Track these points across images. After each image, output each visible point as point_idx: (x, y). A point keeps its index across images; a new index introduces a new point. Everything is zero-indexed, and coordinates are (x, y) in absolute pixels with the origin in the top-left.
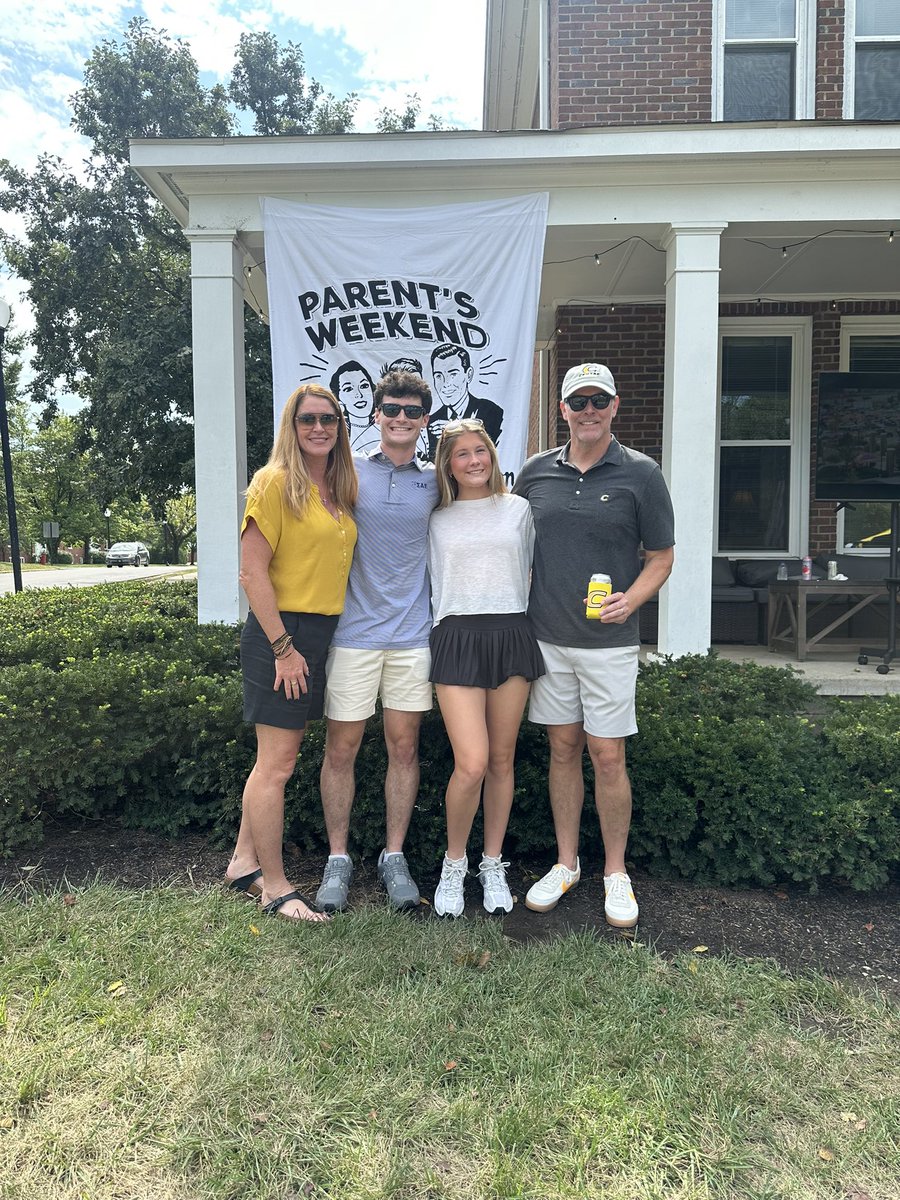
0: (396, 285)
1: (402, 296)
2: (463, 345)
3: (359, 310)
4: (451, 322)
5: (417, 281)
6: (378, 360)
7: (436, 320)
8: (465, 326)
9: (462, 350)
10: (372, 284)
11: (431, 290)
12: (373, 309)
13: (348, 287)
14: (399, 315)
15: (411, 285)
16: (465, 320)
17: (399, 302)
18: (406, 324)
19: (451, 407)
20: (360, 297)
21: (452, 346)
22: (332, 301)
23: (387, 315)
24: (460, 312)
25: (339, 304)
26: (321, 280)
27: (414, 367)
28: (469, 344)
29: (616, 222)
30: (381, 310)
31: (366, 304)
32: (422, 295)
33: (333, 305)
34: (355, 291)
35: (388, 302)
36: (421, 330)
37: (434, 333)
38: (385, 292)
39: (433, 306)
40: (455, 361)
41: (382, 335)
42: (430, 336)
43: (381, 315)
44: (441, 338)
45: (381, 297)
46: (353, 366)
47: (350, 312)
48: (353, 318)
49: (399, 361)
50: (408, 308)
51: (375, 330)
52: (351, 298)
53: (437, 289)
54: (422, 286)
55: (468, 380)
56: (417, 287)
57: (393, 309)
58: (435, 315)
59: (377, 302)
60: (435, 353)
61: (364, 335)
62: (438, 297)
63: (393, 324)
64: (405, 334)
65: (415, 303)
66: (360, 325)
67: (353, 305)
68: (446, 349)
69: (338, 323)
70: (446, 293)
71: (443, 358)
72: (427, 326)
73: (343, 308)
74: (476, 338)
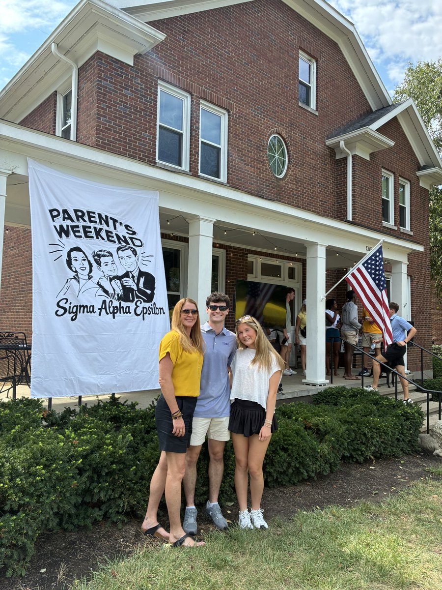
0: (100, 215)
1: (102, 221)
2: (132, 245)
3: (81, 223)
4: (124, 237)
5: (109, 216)
6: (90, 249)
7: (117, 235)
8: (131, 239)
9: (132, 248)
10: (89, 213)
11: (115, 221)
12: (88, 224)
13: (76, 211)
14: (101, 229)
15: (106, 217)
16: (131, 236)
17: (101, 223)
18: (103, 234)
19: (131, 272)
20: (82, 217)
21: (126, 246)
22: (66, 216)
23: (95, 228)
24: (127, 233)
25: (70, 218)
26: (61, 205)
27: (109, 254)
28: (134, 245)
29: (181, 210)
30: (92, 225)
31: (85, 221)
32: (111, 222)
33: (67, 219)
34: (80, 214)
35: (96, 222)
36: (110, 238)
37: (116, 240)
38: (94, 217)
39: (115, 228)
40: (129, 252)
41: (92, 237)
42: (115, 242)
43: (92, 228)
44: (120, 243)
45: (93, 219)
46: (78, 249)
47: (76, 223)
48: (78, 227)
49: (101, 251)
50: (104, 227)
51: (89, 234)
52: (78, 217)
53: (117, 221)
54: (111, 218)
55: (137, 260)
56: (109, 218)
57: (98, 226)
58: (117, 233)
59: (91, 221)
60: (118, 249)
61: (83, 236)
62: (117, 225)
63: (98, 233)
64: (103, 239)
65: (108, 225)
66: (82, 230)
67: (78, 220)
68: (124, 247)
69: (70, 227)
70: (121, 224)
71: (123, 251)
72: (113, 237)
73: (72, 220)
74: (138, 243)
